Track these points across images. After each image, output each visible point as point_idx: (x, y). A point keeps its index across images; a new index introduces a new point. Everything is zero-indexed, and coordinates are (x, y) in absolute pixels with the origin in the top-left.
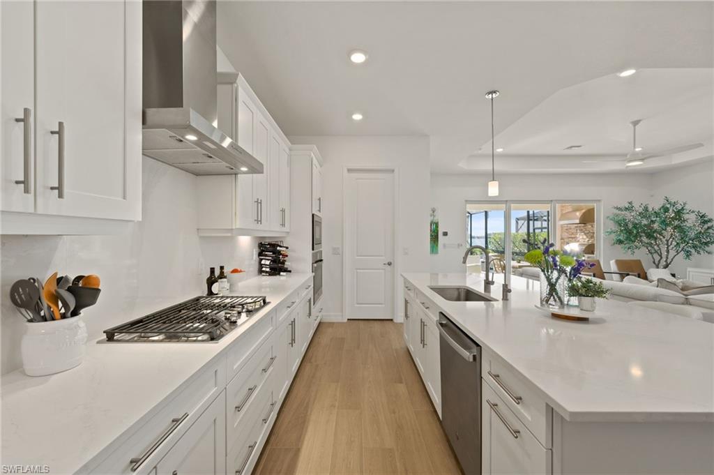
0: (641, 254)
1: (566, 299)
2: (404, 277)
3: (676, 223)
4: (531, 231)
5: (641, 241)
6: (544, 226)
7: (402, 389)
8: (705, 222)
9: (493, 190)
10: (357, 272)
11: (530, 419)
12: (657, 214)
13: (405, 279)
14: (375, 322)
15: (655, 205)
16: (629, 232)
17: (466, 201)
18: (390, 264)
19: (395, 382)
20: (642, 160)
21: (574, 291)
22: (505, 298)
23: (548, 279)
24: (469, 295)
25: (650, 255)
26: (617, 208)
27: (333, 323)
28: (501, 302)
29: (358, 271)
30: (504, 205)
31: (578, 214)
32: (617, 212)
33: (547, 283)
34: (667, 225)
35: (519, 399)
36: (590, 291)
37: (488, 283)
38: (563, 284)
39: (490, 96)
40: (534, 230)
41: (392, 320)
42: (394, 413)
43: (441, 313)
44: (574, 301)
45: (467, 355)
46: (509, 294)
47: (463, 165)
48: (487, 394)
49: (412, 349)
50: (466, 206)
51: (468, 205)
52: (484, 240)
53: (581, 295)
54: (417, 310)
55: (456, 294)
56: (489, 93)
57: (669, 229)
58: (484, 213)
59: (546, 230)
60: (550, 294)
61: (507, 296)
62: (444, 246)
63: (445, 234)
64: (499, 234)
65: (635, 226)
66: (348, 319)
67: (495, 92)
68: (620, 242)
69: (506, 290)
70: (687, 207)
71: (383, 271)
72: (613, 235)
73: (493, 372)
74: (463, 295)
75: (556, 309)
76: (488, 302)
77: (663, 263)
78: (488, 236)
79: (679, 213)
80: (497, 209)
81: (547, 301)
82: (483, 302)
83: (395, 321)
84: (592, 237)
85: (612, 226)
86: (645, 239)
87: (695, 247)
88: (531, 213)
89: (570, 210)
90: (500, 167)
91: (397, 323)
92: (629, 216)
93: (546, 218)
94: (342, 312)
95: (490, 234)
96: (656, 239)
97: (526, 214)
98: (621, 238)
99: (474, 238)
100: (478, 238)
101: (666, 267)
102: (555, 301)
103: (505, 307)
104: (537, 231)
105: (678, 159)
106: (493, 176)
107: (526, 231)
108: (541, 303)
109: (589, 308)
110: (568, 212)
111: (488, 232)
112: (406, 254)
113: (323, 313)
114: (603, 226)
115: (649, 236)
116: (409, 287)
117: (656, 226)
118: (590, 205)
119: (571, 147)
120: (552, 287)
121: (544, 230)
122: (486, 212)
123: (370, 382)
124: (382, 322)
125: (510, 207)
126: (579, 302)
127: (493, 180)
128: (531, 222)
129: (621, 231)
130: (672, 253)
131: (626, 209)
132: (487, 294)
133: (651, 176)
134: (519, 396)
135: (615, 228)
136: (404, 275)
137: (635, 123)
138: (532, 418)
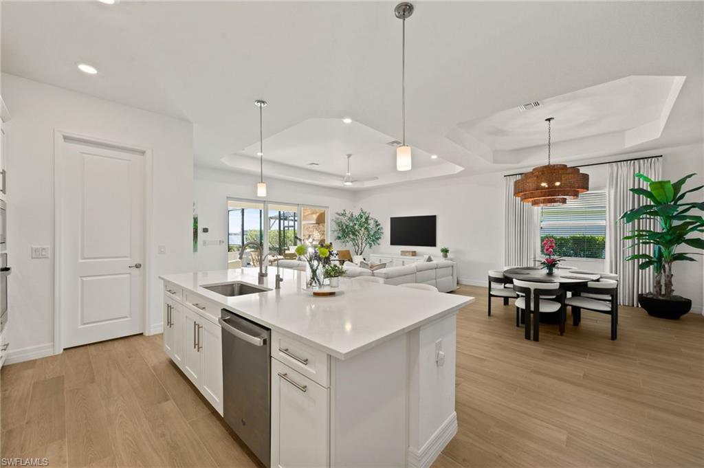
0: (349, 246)
1: (321, 280)
2: (162, 279)
3: (366, 225)
4: (282, 229)
5: (350, 237)
6: (290, 225)
7: (169, 406)
8: (377, 225)
9: (262, 191)
10: (83, 281)
11: (314, 372)
12: (357, 219)
13: (165, 281)
14: (116, 343)
15: (356, 214)
16: (344, 231)
17: (228, 198)
18: (138, 266)
19: (160, 403)
20: (352, 182)
21: (328, 275)
22: (278, 287)
23: (311, 267)
24: (244, 289)
25: (354, 247)
26: (338, 214)
27: (35, 361)
28: (275, 290)
29: (84, 279)
30: (262, 205)
31: (315, 217)
32: (338, 216)
33: (310, 271)
34: (362, 227)
35: (306, 362)
36: (337, 273)
37: (262, 276)
38: (320, 271)
39: (259, 104)
40: (284, 228)
41: (142, 334)
42: (163, 435)
43: (224, 309)
44: (327, 281)
45: (257, 341)
46: (281, 283)
47: (227, 162)
48: (276, 368)
49: (178, 360)
50: (227, 202)
51: (229, 202)
52: (240, 237)
53: (331, 276)
54: (186, 314)
55: (229, 289)
56: (259, 101)
57: (363, 229)
58: (240, 212)
59: (293, 228)
60: (313, 278)
61: (279, 284)
62: (205, 243)
63: (206, 230)
64: (255, 231)
65: (347, 226)
66: (64, 349)
67: (263, 102)
68: (339, 238)
69: (279, 280)
70: (370, 216)
71: (128, 275)
72: (335, 233)
73: (283, 347)
74: (237, 290)
75: (317, 289)
76: (261, 293)
77: (360, 252)
78: (245, 233)
79: (367, 219)
80: (256, 208)
81: (311, 284)
82: (257, 294)
83: (147, 334)
84: (323, 234)
85: (335, 227)
86: (351, 236)
87: (373, 241)
88: (282, 213)
89: (309, 213)
90: (268, 171)
91: (149, 337)
92: (344, 220)
93: (293, 218)
94: (54, 342)
95: (247, 231)
96: (356, 235)
97: (278, 214)
98: (340, 235)
99: (231, 234)
100: (235, 234)
101: (361, 254)
102: (316, 283)
103: (278, 293)
104: (286, 228)
105: (367, 184)
106: (262, 178)
107: (278, 228)
108: (307, 285)
109: (336, 285)
110: (308, 215)
111: (245, 229)
112: (162, 253)
113: (9, 351)
114: (330, 226)
115: (354, 234)
116: (171, 289)
117: (356, 227)
118: (322, 210)
119: (313, 164)
120: (314, 272)
121: (290, 228)
122: (243, 210)
123: (121, 416)
124: (126, 339)
125: (267, 206)
126: (330, 282)
127: (262, 182)
128: (282, 221)
129: (340, 230)
130: (364, 245)
131: (343, 215)
132: (261, 285)
133: (354, 193)
134: (305, 359)
135: (336, 228)
136: (162, 276)
137: (349, 156)
138: (318, 371)
